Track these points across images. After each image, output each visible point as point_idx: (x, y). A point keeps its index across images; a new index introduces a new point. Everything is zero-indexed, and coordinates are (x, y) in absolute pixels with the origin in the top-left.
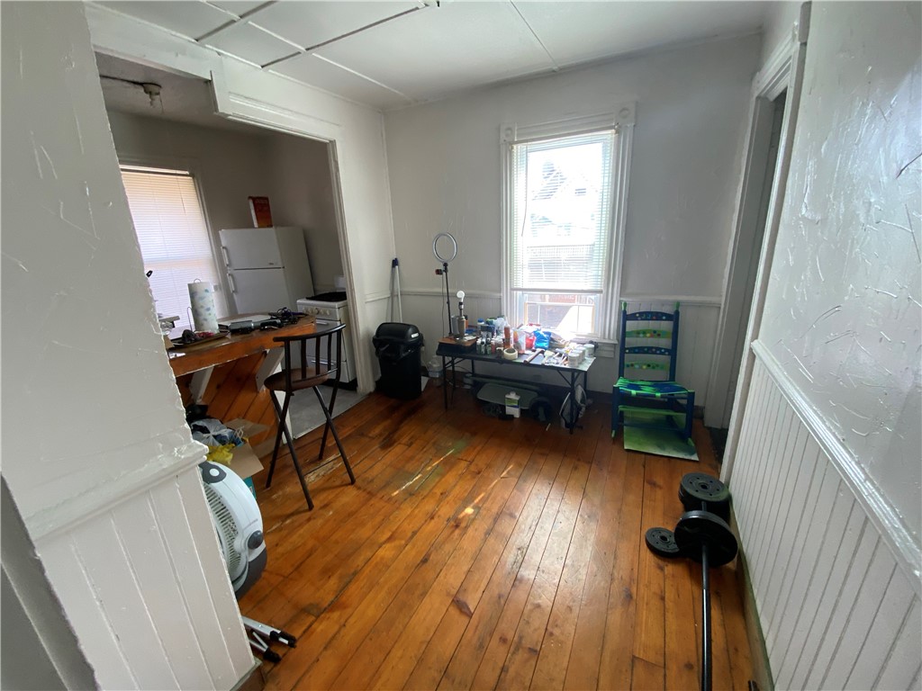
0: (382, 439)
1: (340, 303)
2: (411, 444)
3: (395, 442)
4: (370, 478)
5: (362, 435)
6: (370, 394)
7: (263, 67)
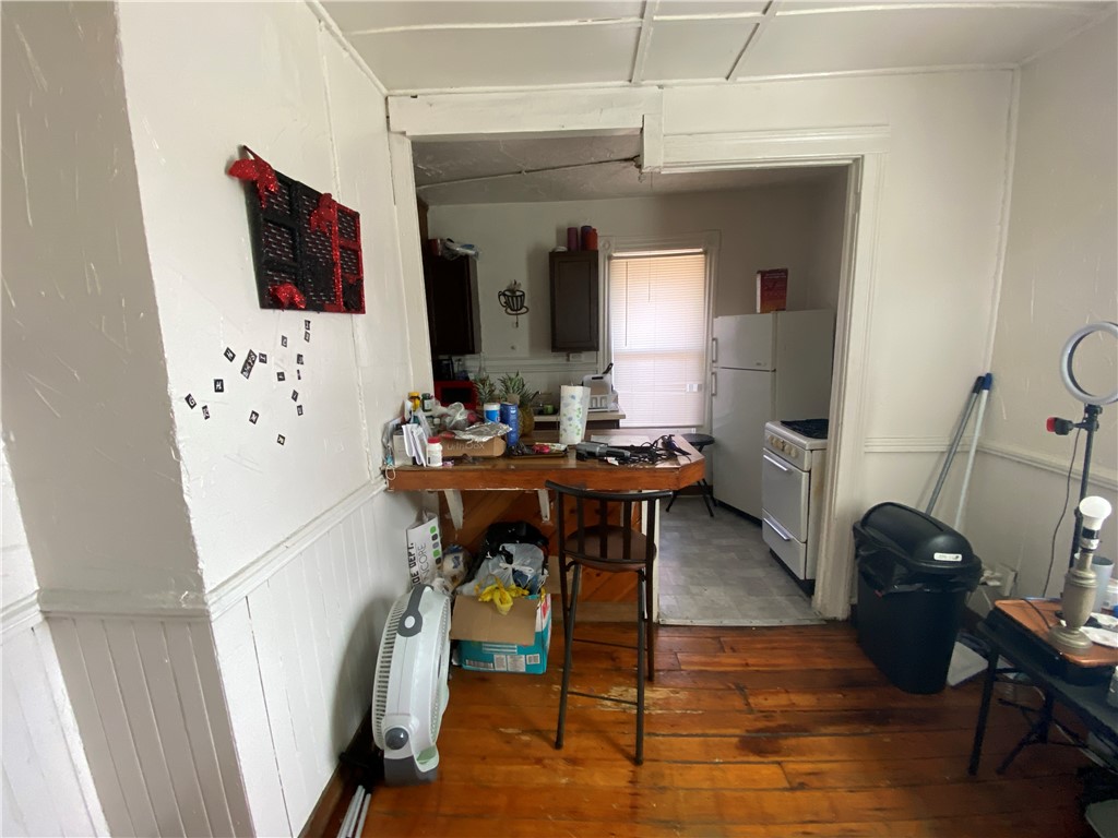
0: (761, 724)
1: (817, 442)
2: (802, 786)
3: (776, 752)
4: (665, 783)
5: (741, 689)
6: (832, 623)
7: (727, 78)
